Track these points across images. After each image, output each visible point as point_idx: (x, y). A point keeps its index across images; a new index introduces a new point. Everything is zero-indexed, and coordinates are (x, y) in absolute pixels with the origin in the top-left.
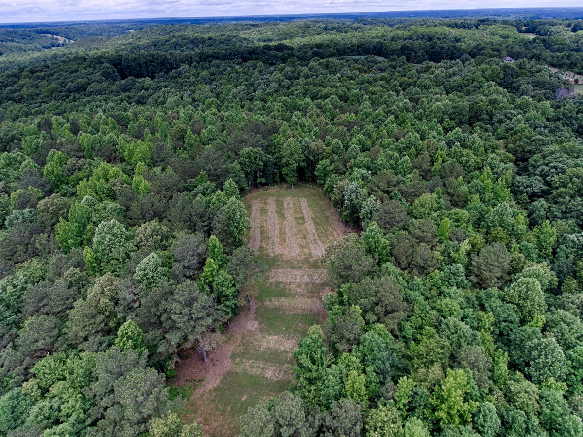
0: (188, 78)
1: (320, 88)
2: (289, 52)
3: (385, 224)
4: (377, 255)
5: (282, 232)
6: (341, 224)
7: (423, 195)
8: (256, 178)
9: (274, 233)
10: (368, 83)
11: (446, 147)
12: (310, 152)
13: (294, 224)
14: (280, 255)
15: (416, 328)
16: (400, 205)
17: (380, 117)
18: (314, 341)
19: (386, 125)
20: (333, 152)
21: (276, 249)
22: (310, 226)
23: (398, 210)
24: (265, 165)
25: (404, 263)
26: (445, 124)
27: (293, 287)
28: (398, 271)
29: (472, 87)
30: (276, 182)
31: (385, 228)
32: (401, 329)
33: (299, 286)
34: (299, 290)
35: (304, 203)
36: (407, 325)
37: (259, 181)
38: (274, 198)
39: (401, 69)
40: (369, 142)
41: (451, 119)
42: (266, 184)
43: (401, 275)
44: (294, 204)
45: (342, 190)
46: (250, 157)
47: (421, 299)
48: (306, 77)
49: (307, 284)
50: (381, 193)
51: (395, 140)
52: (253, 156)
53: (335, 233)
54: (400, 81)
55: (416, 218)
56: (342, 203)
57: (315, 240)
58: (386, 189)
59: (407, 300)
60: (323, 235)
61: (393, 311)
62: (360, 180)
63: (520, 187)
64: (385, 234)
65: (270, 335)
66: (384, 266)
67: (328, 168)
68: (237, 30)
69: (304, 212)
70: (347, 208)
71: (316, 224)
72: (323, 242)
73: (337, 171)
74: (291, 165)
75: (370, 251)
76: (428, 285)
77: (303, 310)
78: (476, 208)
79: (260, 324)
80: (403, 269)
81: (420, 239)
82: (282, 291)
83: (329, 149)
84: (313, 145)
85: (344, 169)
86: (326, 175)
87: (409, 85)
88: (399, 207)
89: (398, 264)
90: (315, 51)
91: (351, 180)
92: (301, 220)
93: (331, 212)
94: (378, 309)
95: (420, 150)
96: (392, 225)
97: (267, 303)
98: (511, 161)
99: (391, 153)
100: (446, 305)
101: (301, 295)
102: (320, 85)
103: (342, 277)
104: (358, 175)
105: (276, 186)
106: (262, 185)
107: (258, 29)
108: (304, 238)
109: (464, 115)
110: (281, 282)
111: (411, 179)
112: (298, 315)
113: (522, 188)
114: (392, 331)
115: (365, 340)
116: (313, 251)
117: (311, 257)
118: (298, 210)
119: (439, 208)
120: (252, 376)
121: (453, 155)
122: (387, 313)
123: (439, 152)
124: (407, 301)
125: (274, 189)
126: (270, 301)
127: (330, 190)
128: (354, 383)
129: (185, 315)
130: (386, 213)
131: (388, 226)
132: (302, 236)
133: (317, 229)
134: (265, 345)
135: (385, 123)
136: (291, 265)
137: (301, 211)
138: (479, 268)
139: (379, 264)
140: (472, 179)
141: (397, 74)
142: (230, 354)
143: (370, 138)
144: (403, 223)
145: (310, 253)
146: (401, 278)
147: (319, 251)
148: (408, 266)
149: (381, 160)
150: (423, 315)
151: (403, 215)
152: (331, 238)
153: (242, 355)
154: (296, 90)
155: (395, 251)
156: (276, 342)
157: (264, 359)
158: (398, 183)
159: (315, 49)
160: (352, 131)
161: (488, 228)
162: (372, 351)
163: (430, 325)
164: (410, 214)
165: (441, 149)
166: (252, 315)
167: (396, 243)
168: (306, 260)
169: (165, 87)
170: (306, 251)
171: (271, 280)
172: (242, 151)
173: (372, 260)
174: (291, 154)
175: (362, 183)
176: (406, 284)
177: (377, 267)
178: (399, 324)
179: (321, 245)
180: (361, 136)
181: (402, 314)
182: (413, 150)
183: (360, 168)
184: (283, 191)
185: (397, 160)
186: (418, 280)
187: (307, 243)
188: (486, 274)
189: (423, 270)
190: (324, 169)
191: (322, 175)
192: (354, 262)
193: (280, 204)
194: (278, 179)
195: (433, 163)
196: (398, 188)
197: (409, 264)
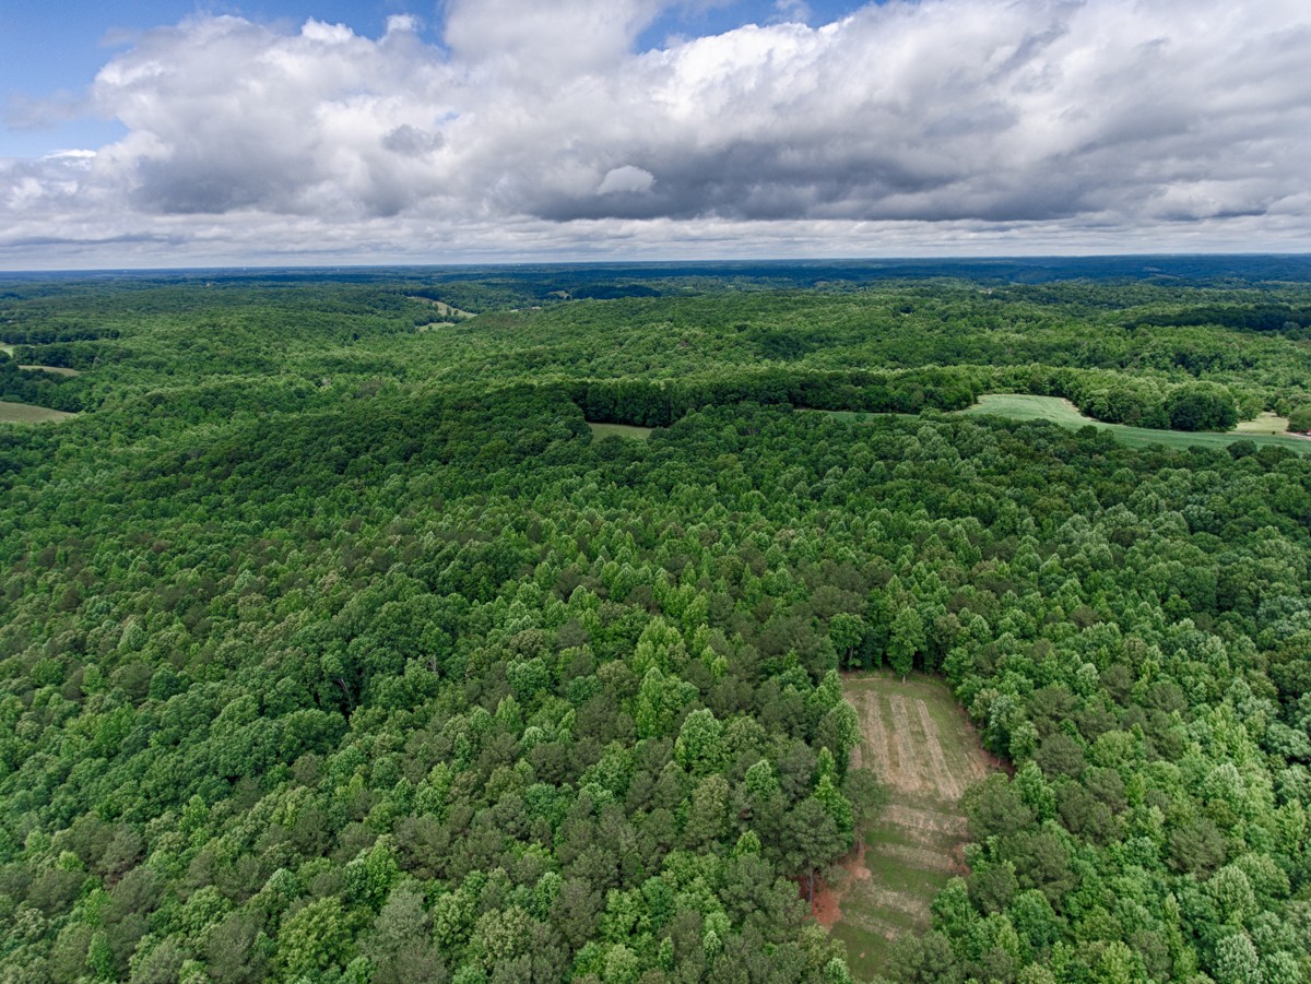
0: (703, 440)
1: (942, 488)
2: (878, 388)
3: (1050, 766)
4: (1036, 806)
5: (893, 752)
6: (983, 753)
7: (1111, 732)
8: (847, 658)
9: (881, 749)
10: (1036, 485)
11: (1160, 655)
12: (935, 628)
13: (910, 741)
14: (891, 785)
15: (1084, 907)
16: (1073, 742)
17: (1054, 575)
18: (958, 893)
19: (1063, 593)
20: (972, 635)
21: (887, 776)
22: (934, 748)
23: (1070, 750)
24: (864, 641)
25: (1075, 823)
26: (1170, 604)
27: (914, 833)
28: (1065, 832)
29: (1240, 524)
30: (876, 666)
31: (1051, 773)
32: (1065, 904)
33: (922, 834)
34: (923, 839)
35: (923, 708)
36: (1072, 900)
37: (851, 663)
38: (876, 693)
39: (1102, 458)
40: (1032, 625)
41: (1183, 596)
42: (860, 668)
43: (1070, 839)
44: (908, 708)
45: (986, 704)
46: (844, 629)
47: (1092, 871)
48: (916, 457)
49: (934, 833)
50: (1046, 719)
51: (1076, 627)
52: (850, 626)
53: (973, 766)
54: (1099, 487)
55: (1099, 766)
56: (986, 722)
57: (942, 771)
58: (1055, 713)
59: (1074, 869)
60: (956, 767)
61: (1054, 879)
62: (1016, 693)
63: (1273, 741)
64: (1049, 781)
65: (887, 889)
66: (1046, 823)
67: (965, 663)
68: (765, 310)
69: (924, 723)
70: (993, 732)
71: (944, 746)
72: (955, 776)
73: (978, 669)
74: (907, 648)
75: (1027, 801)
76: (1105, 858)
77: (931, 867)
78: (1191, 765)
79: (873, 874)
80: (1072, 833)
81: (1101, 797)
82: (900, 836)
83: (965, 630)
84: (940, 620)
85: (991, 668)
86: (961, 672)
87: (1115, 500)
88: (1070, 746)
89: (1066, 824)
90: (929, 391)
91: (1002, 691)
92: (919, 736)
93: (965, 730)
94: (1036, 872)
95: (1118, 653)
96: (1060, 770)
97: (881, 849)
98: (1269, 695)
99: (1067, 652)
100: (1125, 884)
101: (927, 847)
102: (943, 481)
103: (988, 827)
104: (1013, 685)
105: (876, 673)
106: (855, 668)
107: (806, 310)
108: (927, 764)
109: (1206, 593)
110: (898, 825)
111: (1094, 704)
112: (924, 872)
113: (1276, 744)
114: (1053, 903)
115: (1019, 901)
116: (941, 787)
117: (939, 796)
118: (914, 719)
119: (1135, 754)
120: (869, 933)
121: (1172, 670)
122: (1046, 880)
123: (1148, 660)
124: (1074, 871)
125: (873, 678)
126: (884, 847)
127: (968, 699)
128: (1006, 937)
129: (811, 836)
130: (1052, 750)
131: (1055, 771)
132: (923, 761)
133: (945, 755)
134: (881, 900)
135: (1062, 588)
136: (908, 800)
137: (919, 721)
138: (1179, 848)
139: (1039, 820)
140: (1198, 715)
141: (1092, 470)
142: (838, 902)
143: (1034, 614)
144: (1077, 769)
145: (936, 791)
146: (1067, 842)
147: (952, 790)
148: (1079, 828)
149: (1050, 662)
150: (1094, 892)
151: (1078, 759)
152: (968, 772)
153: (854, 907)
154: (898, 489)
155: (1061, 806)
156: (896, 900)
157: (882, 917)
158: (1074, 707)
159: (930, 387)
160: (1003, 599)
161: (1206, 797)
162: (1028, 915)
163: (1103, 905)
164: (1089, 757)
165: (1152, 658)
166: (861, 860)
167: (1065, 796)
168: (931, 799)
169: (670, 457)
170: (930, 785)
171: (884, 819)
172: (834, 619)
173: (1029, 812)
174: (908, 632)
175: (1019, 698)
176: (1074, 851)
177: (1036, 824)
178: (1062, 897)
179: (953, 780)
180: (1019, 612)
181: (1067, 885)
182: (1104, 650)
183: (1016, 671)
184: (888, 683)
185: (1077, 667)
186: (1090, 847)
187: (931, 773)
188: (1188, 859)
189: (1100, 838)
190: (959, 662)
191: (955, 671)
192: (1006, 811)
193: (884, 705)
194: (879, 663)
195: (1137, 677)
196: (1072, 715)
197: (1082, 827)
